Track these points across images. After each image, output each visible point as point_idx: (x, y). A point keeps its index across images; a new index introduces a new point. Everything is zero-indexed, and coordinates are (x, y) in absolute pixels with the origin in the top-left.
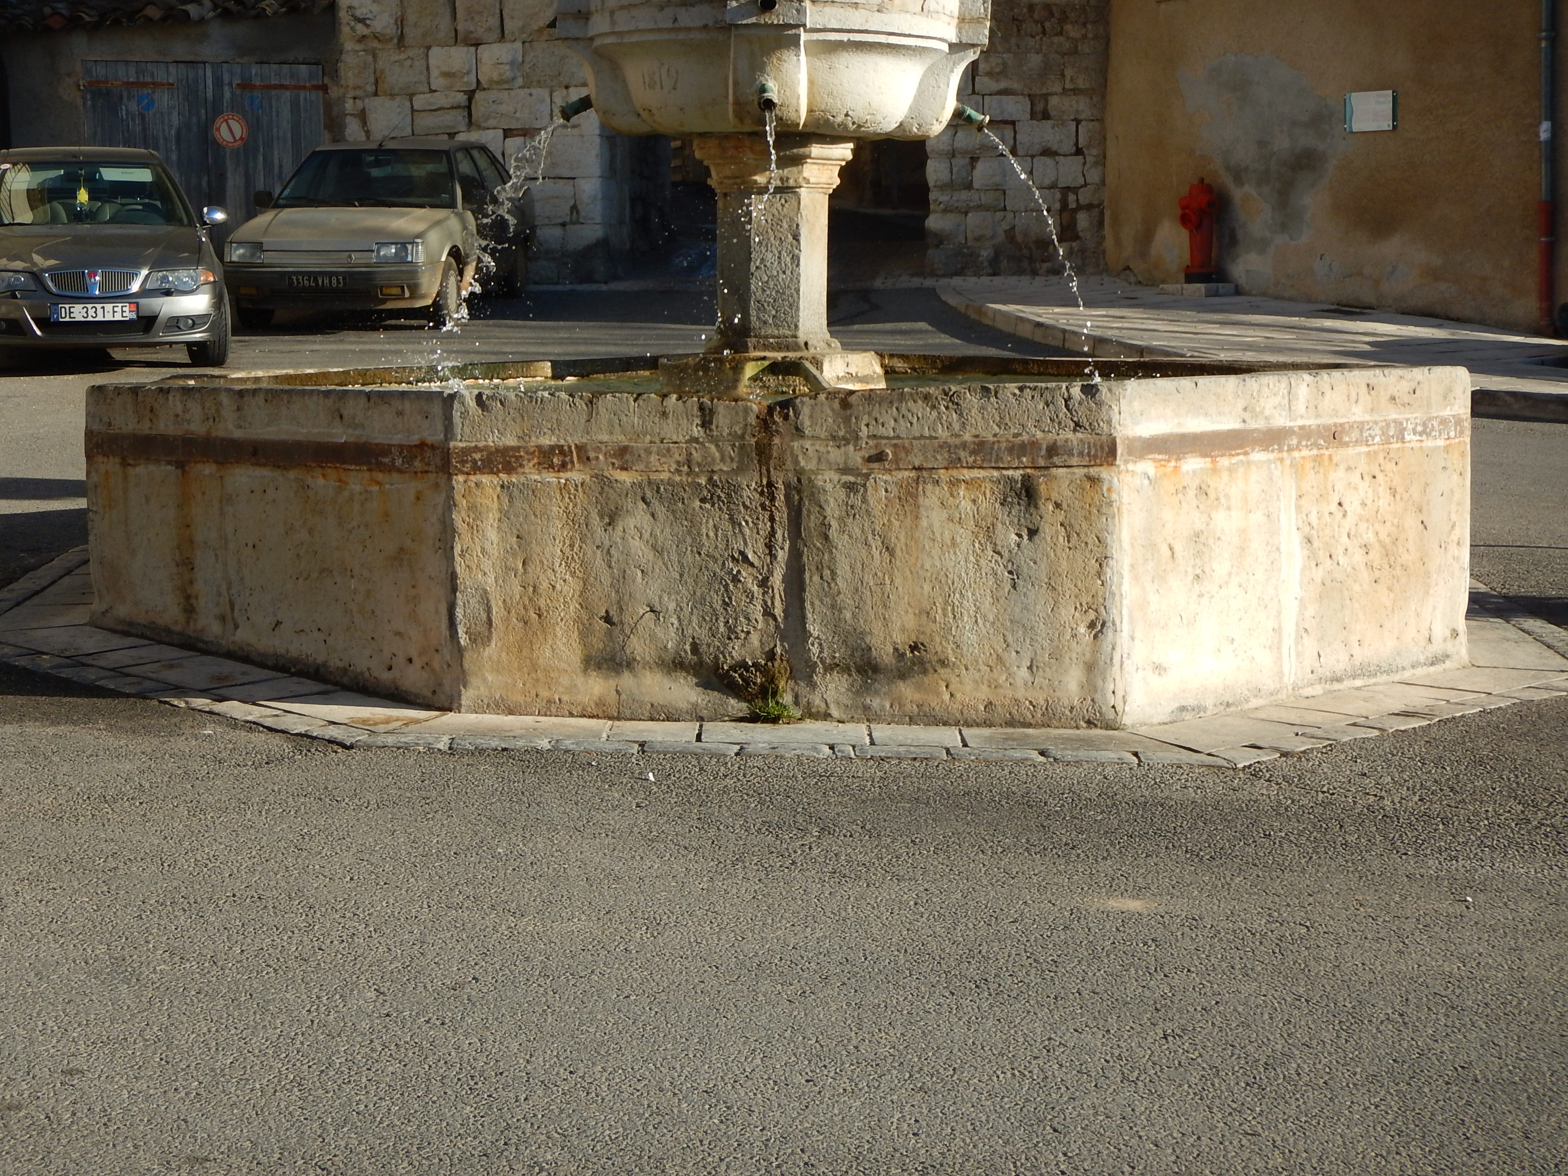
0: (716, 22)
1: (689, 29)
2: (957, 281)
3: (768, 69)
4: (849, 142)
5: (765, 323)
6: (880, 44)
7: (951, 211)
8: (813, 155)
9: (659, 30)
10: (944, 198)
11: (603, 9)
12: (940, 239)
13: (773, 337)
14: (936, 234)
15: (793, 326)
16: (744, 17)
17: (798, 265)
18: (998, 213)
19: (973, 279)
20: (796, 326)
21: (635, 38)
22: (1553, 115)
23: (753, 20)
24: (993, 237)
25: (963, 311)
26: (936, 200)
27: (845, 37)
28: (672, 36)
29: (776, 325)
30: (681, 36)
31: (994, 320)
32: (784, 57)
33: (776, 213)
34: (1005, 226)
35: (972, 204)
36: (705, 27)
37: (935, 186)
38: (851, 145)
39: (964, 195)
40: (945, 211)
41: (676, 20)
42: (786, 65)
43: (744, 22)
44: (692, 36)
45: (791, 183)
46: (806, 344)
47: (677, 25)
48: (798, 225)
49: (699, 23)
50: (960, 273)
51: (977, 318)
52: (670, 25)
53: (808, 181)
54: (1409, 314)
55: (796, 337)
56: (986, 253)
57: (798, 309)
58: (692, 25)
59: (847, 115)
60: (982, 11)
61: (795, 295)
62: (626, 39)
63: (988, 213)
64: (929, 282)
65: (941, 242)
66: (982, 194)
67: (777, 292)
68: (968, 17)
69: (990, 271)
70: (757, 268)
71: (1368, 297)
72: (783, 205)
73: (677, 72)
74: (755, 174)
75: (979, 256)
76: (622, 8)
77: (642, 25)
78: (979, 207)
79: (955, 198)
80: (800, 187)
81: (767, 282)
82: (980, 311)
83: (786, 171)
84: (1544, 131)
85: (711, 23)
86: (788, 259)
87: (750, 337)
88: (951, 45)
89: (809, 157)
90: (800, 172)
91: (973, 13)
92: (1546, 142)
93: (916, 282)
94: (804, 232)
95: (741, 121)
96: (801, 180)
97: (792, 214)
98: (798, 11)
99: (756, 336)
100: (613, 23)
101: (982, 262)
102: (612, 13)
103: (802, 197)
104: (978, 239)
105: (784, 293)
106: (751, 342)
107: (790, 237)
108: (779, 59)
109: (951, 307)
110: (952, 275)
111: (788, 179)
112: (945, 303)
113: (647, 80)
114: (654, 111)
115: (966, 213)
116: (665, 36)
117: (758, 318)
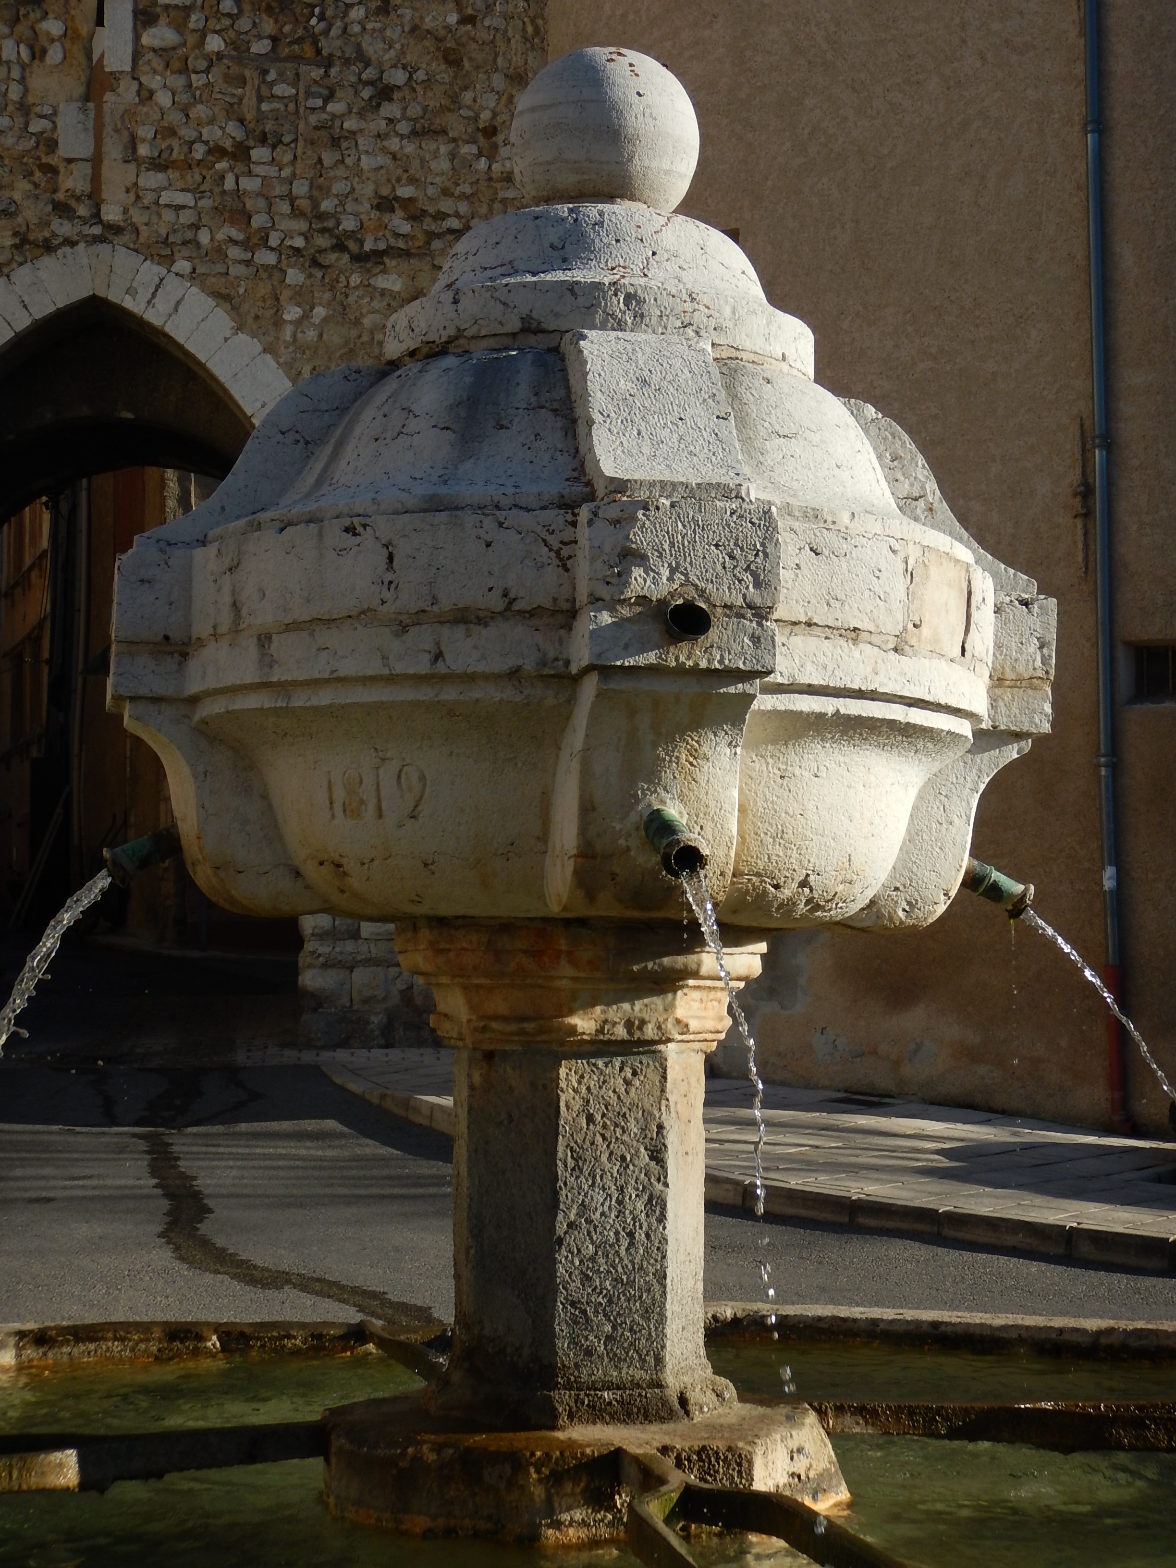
0: (543, 663)
1: (470, 678)
2: (342, 1055)
3: (667, 776)
4: (760, 940)
5: (589, 1353)
6: (892, 724)
7: (333, 966)
8: (704, 971)
9: (392, 679)
10: (324, 949)
11: (236, 630)
12: (318, 1000)
13: (609, 1386)
14: (313, 995)
15: (651, 1360)
16: (628, 650)
17: (662, 1219)
18: (391, 969)
19: (363, 1053)
20: (659, 1360)
21: (324, 698)
22: (1118, 859)
23: (651, 658)
24: (385, 999)
25: (376, 1101)
26: (313, 952)
27: (827, 706)
28: (425, 694)
29: (615, 1360)
30: (450, 694)
31: (431, 1118)
32: (705, 749)
33: (614, 1100)
34: (400, 985)
35: (359, 958)
36: (514, 674)
37: (313, 935)
38: (762, 947)
39: (349, 946)
40: (325, 966)
41: (438, 656)
42: (707, 767)
43: (630, 662)
44: (477, 694)
45: (650, 1032)
46: (683, 1400)
47: (441, 668)
48: (660, 1127)
49: (499, 665)
50: (344, 1044)
51: (402, 1113)
52: (423, 666)
53: (684, 1028)
54: (940, 1105)
55: (660, 1386)
56: (377, 1019)
57: (662, 1319)
58: (481, 668)
59: (804, 884)
60: (1038, 663)
61: (656, 1287)
62: (299, 701)
63: (380, 968)
64: (308, 1057)
65: (320, 1005)
66: (372, 945)
67: (617, 1280)
68: (1010, 675)
69: (383, 1042)
70: (571, 1225)
71: (884, 1081)
72: (627, 1083)
73: (422, 778)
74: (571, 1012)
75: (368, 1023)
76: (292, 627)
77: (348, 668)
78: (370, 962)
79: (337, 950)
80: (669, 1040)
81: (593, 1259)
82: (406, 1103)
83: (638, 1005)
84: (1109, 879)
85: (529, 665)
86: (640, 1205)
87: (555, 1386)
88: (979, 734)
89: (695, 974)
90: (669, 1008)
91: (1021, 669)
92: (1111, 891)
93: (290, 1056)
94: (672, 1139)
95: (591, 897)
96: (670, 1025)
97: (647, 1103)
98: (756, 640)
99: (569, 1386)
100: (267, 661)
101: (372, 1031)
102: (264, 639)
103: (669, 1064)
104: (366, 1001)
105: (631, 1283)
106: (563, 1399)
107: (644, 1153)
108: (694, 753)
109: (354, 1095)
110: (335, 1047)
111: (643, 1022)
112: (342, 1089)
113: (339, 794)
114: (350, 865)
115: (351, 969)
116: (405, 694)
117: (574, 1342)
